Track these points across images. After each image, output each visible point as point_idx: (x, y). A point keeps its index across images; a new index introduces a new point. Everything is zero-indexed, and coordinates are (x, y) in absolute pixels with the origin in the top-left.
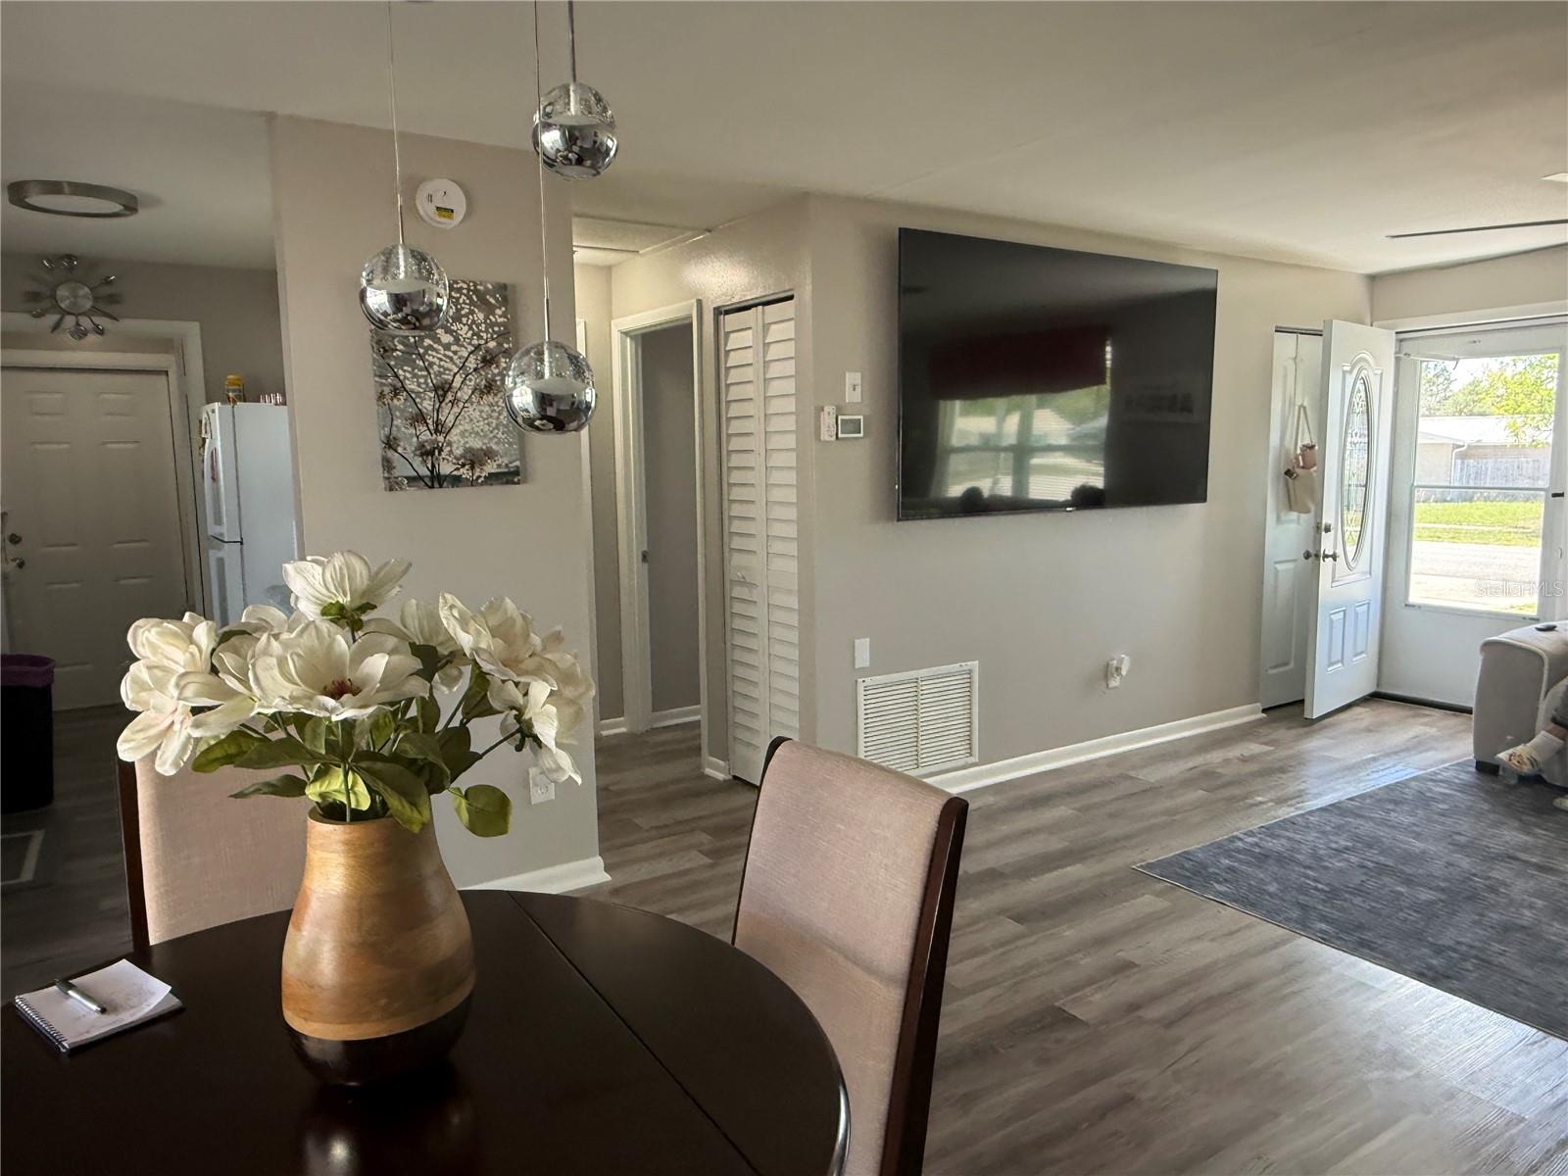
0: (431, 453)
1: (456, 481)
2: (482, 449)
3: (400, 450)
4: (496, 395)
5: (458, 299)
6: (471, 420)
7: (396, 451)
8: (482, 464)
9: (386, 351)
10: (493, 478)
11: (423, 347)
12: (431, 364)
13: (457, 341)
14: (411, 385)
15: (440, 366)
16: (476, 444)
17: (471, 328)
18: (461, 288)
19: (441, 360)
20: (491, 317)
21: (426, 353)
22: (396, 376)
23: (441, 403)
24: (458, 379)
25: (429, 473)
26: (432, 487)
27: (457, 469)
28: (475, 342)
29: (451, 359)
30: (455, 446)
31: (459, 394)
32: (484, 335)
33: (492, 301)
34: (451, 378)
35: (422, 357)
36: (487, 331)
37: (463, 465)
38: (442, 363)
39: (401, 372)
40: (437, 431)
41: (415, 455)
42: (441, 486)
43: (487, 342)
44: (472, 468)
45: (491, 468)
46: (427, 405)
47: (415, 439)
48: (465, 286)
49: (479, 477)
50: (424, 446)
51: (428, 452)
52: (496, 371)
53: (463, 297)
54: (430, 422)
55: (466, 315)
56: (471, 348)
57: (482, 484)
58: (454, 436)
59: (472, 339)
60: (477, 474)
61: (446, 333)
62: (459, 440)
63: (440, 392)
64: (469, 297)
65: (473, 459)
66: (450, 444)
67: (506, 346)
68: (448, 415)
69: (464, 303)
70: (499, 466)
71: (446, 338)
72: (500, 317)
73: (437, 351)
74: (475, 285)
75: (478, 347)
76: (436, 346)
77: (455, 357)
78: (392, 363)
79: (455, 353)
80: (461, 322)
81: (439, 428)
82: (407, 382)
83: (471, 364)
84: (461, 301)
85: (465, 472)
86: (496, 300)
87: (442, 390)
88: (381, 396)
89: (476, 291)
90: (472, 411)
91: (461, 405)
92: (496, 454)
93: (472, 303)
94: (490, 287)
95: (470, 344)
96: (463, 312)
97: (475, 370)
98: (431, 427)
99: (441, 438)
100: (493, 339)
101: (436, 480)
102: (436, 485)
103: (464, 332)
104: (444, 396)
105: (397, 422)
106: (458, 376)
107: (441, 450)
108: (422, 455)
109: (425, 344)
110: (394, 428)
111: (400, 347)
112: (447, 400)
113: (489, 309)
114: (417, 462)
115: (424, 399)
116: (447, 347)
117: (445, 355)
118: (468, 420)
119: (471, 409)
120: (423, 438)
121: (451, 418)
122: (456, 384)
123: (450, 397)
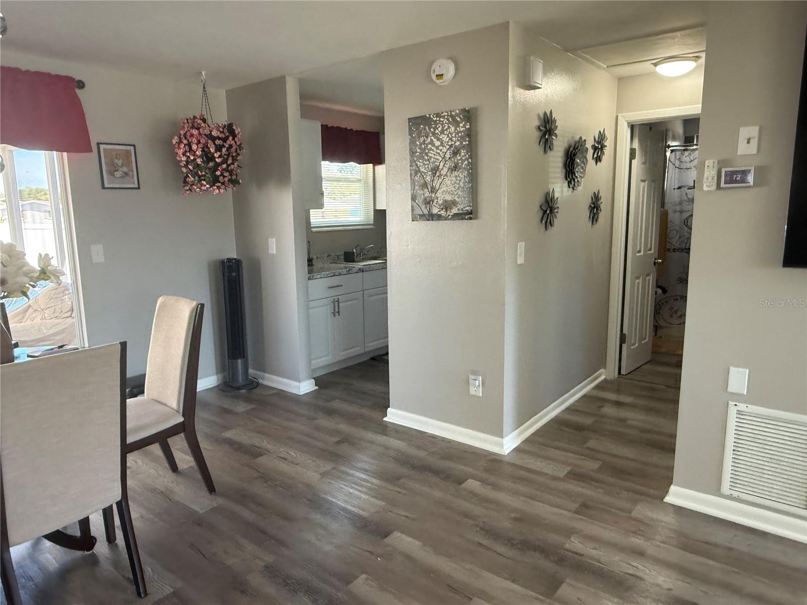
0: (429, 203)
1: (439, 217)
2: (451, 201)
3: (417, 201)
4: (458, 171)
5: (443, 121)
6: (447, 185)
7: (415, 202)
8: (451, 209)
9: (413, 153)
10: (457, 217)
11: (428, 149)
12: (431, 157)
13: (442, 143)
14: (422, 169)
15: (434, 158)
16: (449, 198)
17: (448, 136)
18: (445, 115)
19: (434, 154)
20: (458, 128)
21: (429, 152)
22: (417, 165)
23: (434, 177)
24: (442, 164)
25: (427, 213)
26: (429, 220)
27: (440, 211)
28: (450, 143)
29: (439, 153)
30: (439, 199)
31: (442, 172)
32: (454, 139)
33: (459, 119)
34: (438, 164)
35: (427, 154)
36: (455, 137)
37: (442, 209)
38: (435, 156)
39: (418, 163)
40: (432, 192)
41: (423, 204)
42: (433, 220)
43: (455, 143)
44: (446, 211)
45: (455, 210)
46: (428, 179)
47: (423, 196)
48: (446, 114)
49: (449, 215)
50: (426, 199)
51: (428, 202)
52: (459, 158)
53: (445, 120)
54: (429, 187)
55: (446, 130)
56: (448, 147)
57: (450, 219)
58: (438, 195)
59: (448, 142)
60: (448, 214)
61: (437, 140)
62: (442, 196)
63: (434, 172)
64: (448, 119)
65: (447, 206)
66: (437, 198)
67: (464, 143)
68: (437, 184)
69: (446, 123)
70: (459, 209)
71: (437, 143)
72: (462, 127)
73: (433, 150)
74: (451, 112)
75: (451, 146)
76: (433, 148)
77: (441, 153)
78: (415, 159)
79: (441, 150)
80: (444, 134)
81: (433, 190)
82: (421, 168)
83: (448, 156)
84: (444, 122)
85: (443, 213)
86: (460, 118)
87: (435, 170)
88: (411, 175)
89: (451, 116)
90: (448, 181)
91: (443, 177)
92: (458, 203)
93: (449, 123)
94: (458, 112)
95: (447, 145)
96: (445, 128)
97: (449, 158)
98: (429, 190)
99: (433, 195)
100: (458, 140)
101: (431, 217)
102: (430, 219)
103: (445, 138)
104: (436, 173)
105: (416, 188)
106: (442, 162)
107: (433, 201)
108: (425, 204)
109: (429, 148)
110: (415, 191)
111: (419, 150)
112: (437, 176)
113: (457, 124)
114: (423, 207)
115: (427, 176)
116: (437, 148)
117: (436, 152)
118: (445, 185)
119: (447, 180)
120: (426, 195)
121: (438, 185)
122: (441, 167)
123: (438, 174)
